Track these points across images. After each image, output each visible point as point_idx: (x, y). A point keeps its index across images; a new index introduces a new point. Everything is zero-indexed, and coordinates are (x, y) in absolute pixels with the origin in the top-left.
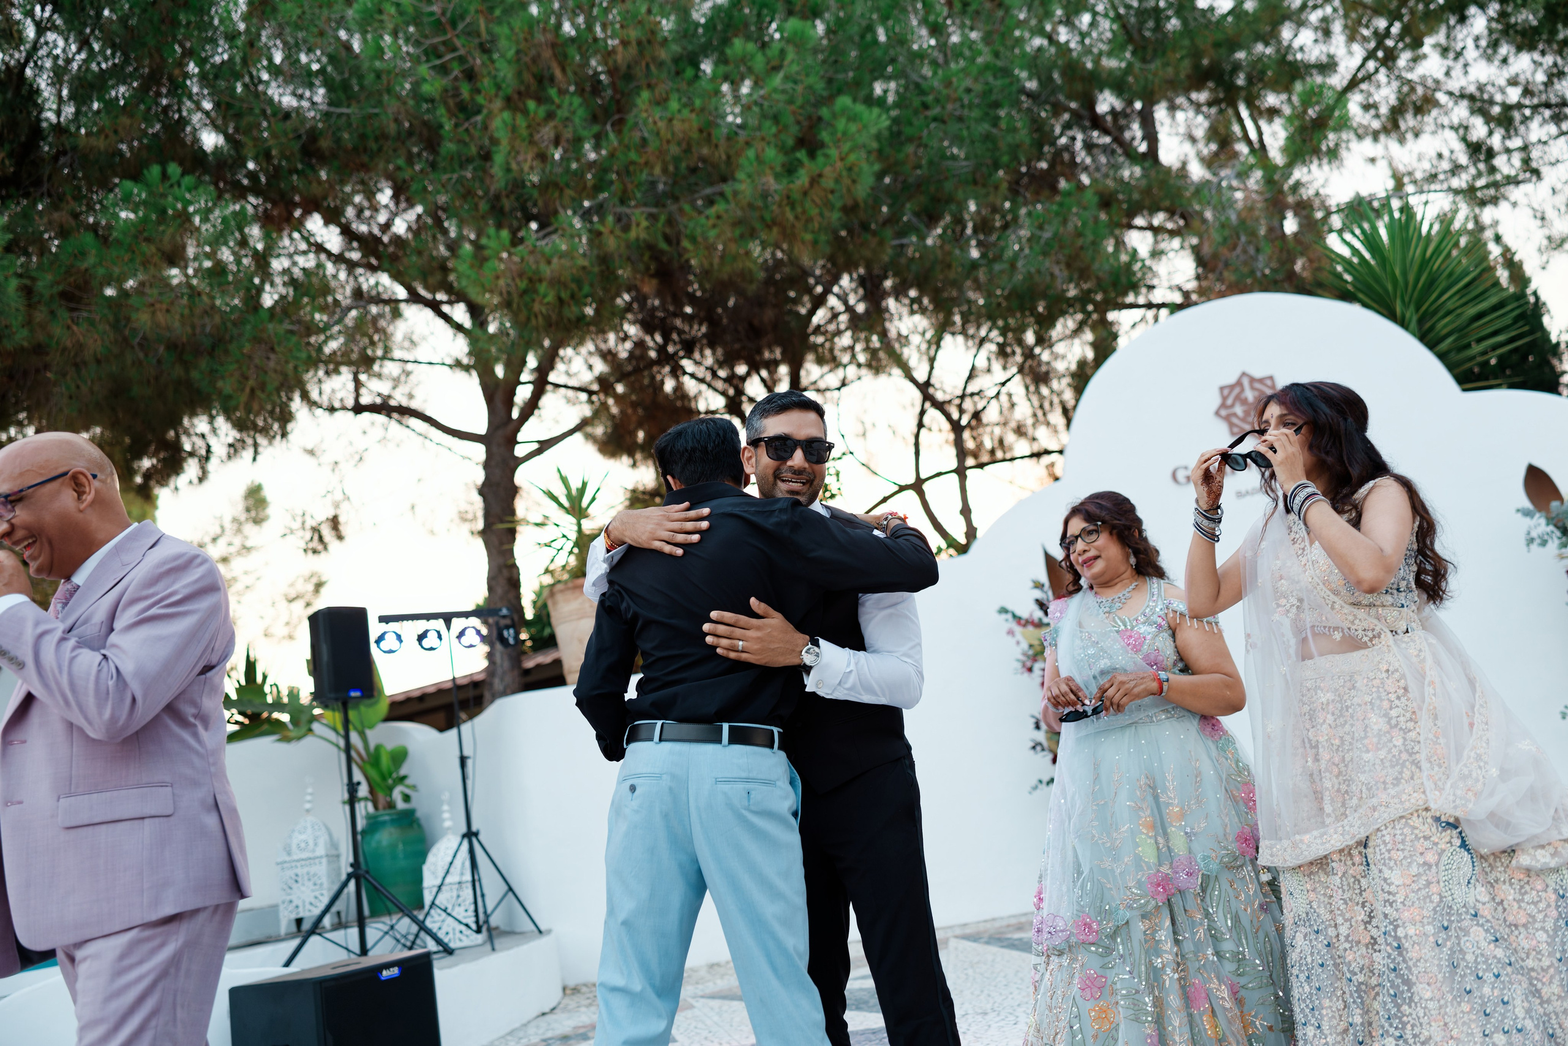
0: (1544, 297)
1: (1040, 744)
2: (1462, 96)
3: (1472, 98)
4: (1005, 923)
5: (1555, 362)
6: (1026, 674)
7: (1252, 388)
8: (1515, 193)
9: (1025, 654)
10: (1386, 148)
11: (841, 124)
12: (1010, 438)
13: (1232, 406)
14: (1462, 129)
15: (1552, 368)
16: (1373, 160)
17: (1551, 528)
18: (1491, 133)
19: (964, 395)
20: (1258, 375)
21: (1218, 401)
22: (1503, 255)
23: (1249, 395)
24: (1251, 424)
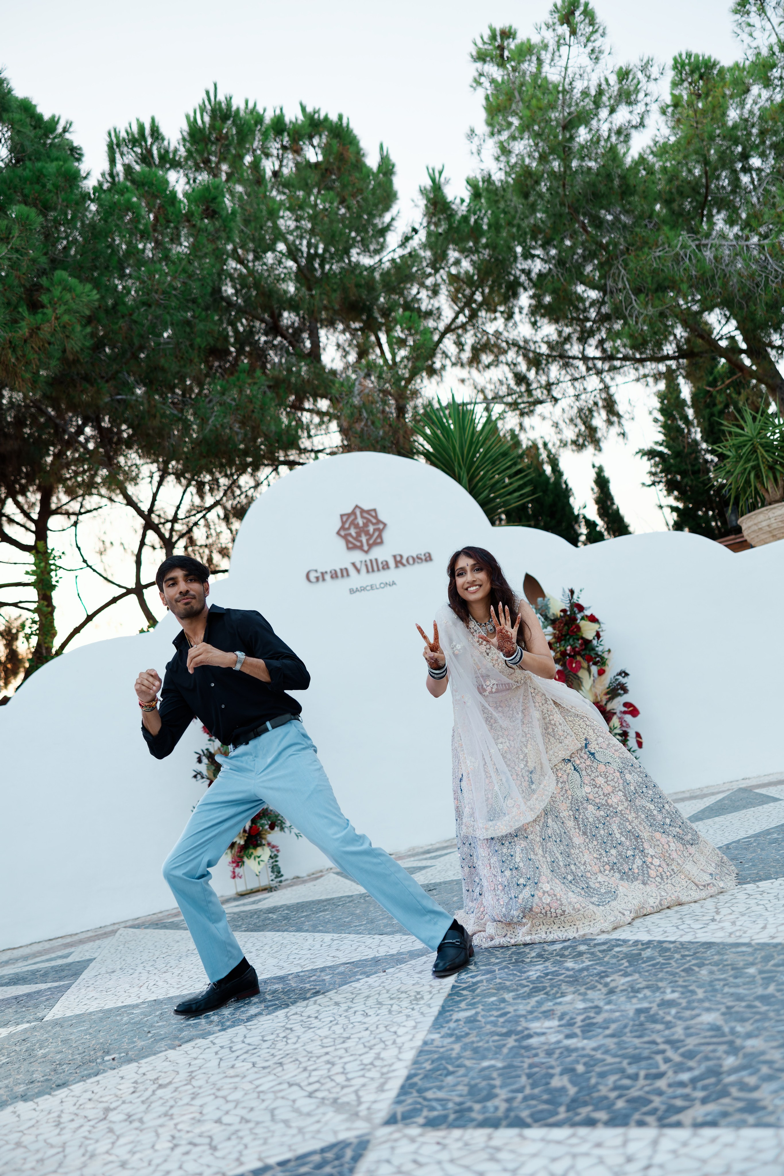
0: (571, 485)
1: (200, 773)
2: (514, 344)
3: (519, 347)
5: (576, 527)
7: (362, 517)
8: (539, 408)
10: (470, 373)
11: (57, 292)
13: (349, 528)
14: (513, 365)
15: (575, 531)
16: (463, 381)
17: (539, 615)
18: (529, 370)
19: (175, 520)
20: (366, 507)
21: (339, 525)
22: (548, 457)
23: (360, 522)
24: (361, 542)
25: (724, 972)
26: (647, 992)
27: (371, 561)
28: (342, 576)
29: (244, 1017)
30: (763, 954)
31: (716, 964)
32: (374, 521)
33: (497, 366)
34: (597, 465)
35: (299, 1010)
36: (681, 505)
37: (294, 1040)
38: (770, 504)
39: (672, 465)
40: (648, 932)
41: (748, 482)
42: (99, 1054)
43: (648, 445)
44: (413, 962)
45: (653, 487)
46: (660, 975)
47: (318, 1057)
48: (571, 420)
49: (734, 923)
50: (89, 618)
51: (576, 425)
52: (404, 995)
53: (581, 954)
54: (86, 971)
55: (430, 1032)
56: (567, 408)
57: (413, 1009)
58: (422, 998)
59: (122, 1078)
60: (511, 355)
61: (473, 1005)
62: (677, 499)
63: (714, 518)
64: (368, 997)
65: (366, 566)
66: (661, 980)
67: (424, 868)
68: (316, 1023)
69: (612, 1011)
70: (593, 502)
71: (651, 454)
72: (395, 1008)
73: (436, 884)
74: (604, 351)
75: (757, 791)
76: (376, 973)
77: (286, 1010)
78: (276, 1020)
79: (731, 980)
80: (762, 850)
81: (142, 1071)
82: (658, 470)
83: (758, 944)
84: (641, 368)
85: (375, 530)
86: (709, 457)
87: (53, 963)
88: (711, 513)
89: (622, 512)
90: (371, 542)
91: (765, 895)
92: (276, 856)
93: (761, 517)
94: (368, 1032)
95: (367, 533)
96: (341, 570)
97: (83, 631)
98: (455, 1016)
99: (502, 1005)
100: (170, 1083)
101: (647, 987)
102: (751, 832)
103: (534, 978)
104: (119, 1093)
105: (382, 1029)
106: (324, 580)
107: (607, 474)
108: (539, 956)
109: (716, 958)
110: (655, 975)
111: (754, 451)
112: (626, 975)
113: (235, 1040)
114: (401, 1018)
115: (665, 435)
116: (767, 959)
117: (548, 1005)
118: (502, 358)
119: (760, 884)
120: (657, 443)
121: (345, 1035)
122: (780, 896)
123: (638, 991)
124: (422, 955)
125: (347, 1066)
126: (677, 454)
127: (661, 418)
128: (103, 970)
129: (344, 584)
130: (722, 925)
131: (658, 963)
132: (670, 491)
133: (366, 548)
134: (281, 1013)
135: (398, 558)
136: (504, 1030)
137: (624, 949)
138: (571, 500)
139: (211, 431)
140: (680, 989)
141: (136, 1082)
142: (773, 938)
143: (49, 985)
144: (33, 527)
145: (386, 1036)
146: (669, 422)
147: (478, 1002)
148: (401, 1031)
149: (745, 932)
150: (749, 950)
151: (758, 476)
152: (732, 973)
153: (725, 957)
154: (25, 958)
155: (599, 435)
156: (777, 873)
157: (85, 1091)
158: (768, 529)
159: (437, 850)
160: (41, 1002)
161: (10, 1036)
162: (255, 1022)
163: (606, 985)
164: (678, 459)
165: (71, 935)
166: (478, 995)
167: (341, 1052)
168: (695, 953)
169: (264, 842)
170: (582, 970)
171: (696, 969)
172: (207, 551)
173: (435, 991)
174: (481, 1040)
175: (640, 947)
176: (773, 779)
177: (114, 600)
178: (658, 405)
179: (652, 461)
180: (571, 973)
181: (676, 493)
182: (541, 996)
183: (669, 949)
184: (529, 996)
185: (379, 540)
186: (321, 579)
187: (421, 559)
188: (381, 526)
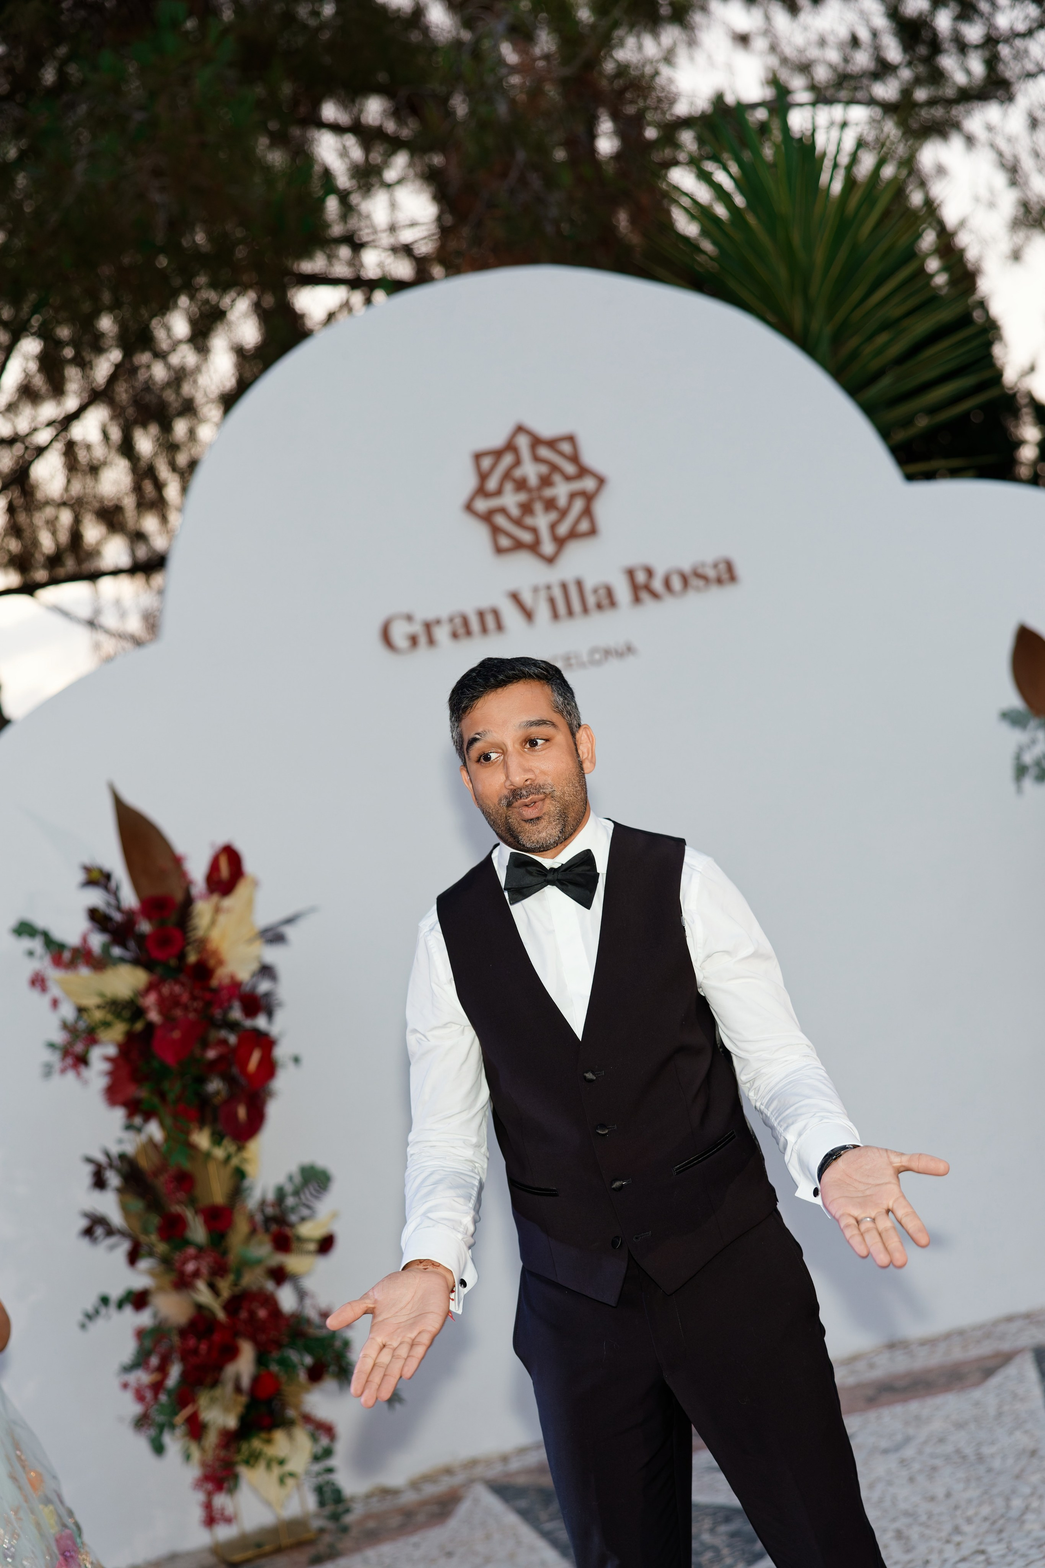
1: (102, 1220)
6: (71, 1075)
7: (537, 459)
9: (65, 1026)
10: (766, 16)
12: (92, 532)
13: (499, 492)
15: (1007, 434)
16: (745, 39)
20: (546, 431)
21: (470, 482)
23: (530, 471)
24: (534, 530)
27: (564, 587)
28: (484, 630)
32: (570, 469)
65: (552, 601)
85: (573, 496)
90: (563, 529)
92: (328, 1453)
95: (550, 504)
96: (481, 615)
106: (431, 641)
133: (548, 547)
135: (641, 577)
139: (81, 199)
169: (291, 1413)
172: (66, 517)
185: (584, 526)
186: (423, 640)
187: (704, 578)
188: (589, 484)
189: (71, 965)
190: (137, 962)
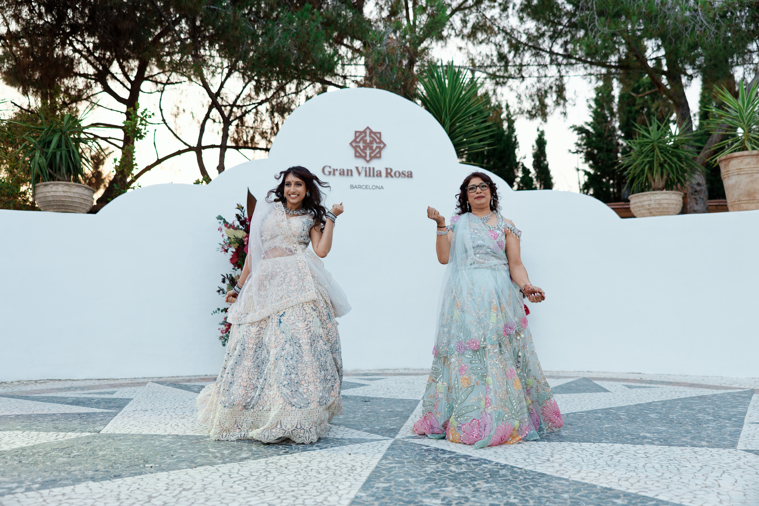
0: (518, 140)
1: (222, 290)
2: (503, 30)
3: (507, 33)
4: (182, 378)
5: (515, 171)
6: (223, 253)
7: (370, 136)
8: (510, 82)
9: (224, 241)
10: (466, 44)
13: (359, 142)
14: (499, 46)
15: (514, 173)
16: (460, 48)
18: (509, 52)
19: (234, 105)
20: (374, 130)
21: (353, 138)
22: (507, 115)
23: (368, 139)
24: (366, 153)
25: (548, 492)
26: (499, 495)
27: (370, 168)
28: (348, 175)
29: (238, 458)
30: (575, 487)
31: (545, 487)
32: (378, 141)
33: (487, 44)
34: (541, 129)
35: (274, 461)
36: (592, 172)
37: (272, 479)
38: (654, 190)
39: (593, 142)
40: (506, 459)
41: (643, 171)
42: (141, 462)
43: (580, 123)
44: (351, 446)
45: (576, 154)
46: (509, 487)
47: (288, 492)
48: (531, 96)
49: (561, 465)
50: (159, 161)
51: (533, 100)
52: (344, 466)
53: (461, 464)
54: (127, 406)
55: (359, 491)
56: (529, 86)
57: (349, 475)
58: (356, 469)
59: (158, 480)
60: (499, 38)
61: (388, 481)
62: (591, 166)
63: (613, 186)
64: (320, 462)
65: (366, 171)
66: (509, 490)
67: (363, 385)
68: (286, 471)
69: (475, 502)
70: (531, 155)
71: (581, 130)
72: (337, 472)
73: (369, 398)
74: (566, 50)
75: (595, 382)
76: (326, 448)
77: (266, 459)
78: (259, 464)
79: (552, 498)
80: (589, 422)
81: (171, 478)
82: (583, 143)
83: (573, 481)
84: (589, 68)
85: (377, 147)
86: (621, 141)
87: (103, 396)
88: (611, 182)
89: (550, 167)
90: (373, 155)
91: (584, 451)
93: (645, 198)
94: (320, 484)
95: (371, 148)
96: (348, 170)
97: (152, 169)
98: (377, 485)
99: (407, 485)
100: (191, 489)
101: (499, 492)
102: (585, 409)
103: (429, 472)
104: (157, 488)
105: (329, 483)
106: (334, 174)
107: (546, 138)
108: (434, 459)
109: (545, 484)
110: (506, 486)
111: (653, 150)
112: (487, 482)
113: (232, 471)
114: (341, 479)
115: (594, 118)
116: (577, 491)
117: (436, 490)
118: (492, 39)
119: (583, 444)
120: (586, 123)
121: (305, 482)
122: (594, 454)
123: (493, 493)
124: (358, 443)
125: (306, 501)
126: (599, 135)
127: (594, 105)
128: (139, 408)
129: (347, 181)
130: (553, 464)
131: (509, 479)
132: (587, 160)
133: (368, 158)
134: (263, 460)
135: (389, 171)
136: (407, 500)
137: (489, 466)
138: (517, 151)
139: (274, 48)
140: (519, 498)
141: (167, 484)
142: (583, 479)
143: (102, 410)
144: (129, 86)
145: (331, 488)
146: (599, 110)
147: (392, 480)
148: (341, 487)
149: (566, 472)
150: (567, 483)
151: (651, 169)
152: (553, 494)
153: (551, 484)
154: (83, 388)
155: (548, 110)
156: (595, 439)
157: (134, 483)
158: (647, 207)
159: (373, 374)
160: (97, 421)
161: (78, 439)
162: (245, 462)
163: (474, 486)
164: (599, 139)
165: (114, 379)
166: (392, 475)
167: (302, 492)
168: (533, 478)
170: (460, 474)
171: (532, 488)
172: (252, 131)
173: (364, 467)
174: (392, 503)
175: (499, 467)
176: (607, 376)
177: (179, 153)
178: (594, 96)
179: (580, 136)
180: (453, 474)
181: (591, 162)
182: (432, 484)
183: (517, 472)
184: (425, 482)
185: (378, 155)
186: (332, 173)
187: (405, 175)
188: (382, 146)
189: (229, 228)
190: (244, 230)
